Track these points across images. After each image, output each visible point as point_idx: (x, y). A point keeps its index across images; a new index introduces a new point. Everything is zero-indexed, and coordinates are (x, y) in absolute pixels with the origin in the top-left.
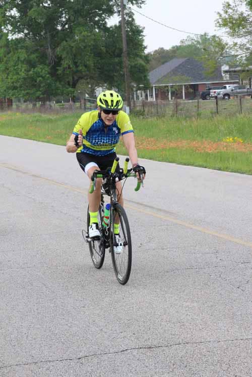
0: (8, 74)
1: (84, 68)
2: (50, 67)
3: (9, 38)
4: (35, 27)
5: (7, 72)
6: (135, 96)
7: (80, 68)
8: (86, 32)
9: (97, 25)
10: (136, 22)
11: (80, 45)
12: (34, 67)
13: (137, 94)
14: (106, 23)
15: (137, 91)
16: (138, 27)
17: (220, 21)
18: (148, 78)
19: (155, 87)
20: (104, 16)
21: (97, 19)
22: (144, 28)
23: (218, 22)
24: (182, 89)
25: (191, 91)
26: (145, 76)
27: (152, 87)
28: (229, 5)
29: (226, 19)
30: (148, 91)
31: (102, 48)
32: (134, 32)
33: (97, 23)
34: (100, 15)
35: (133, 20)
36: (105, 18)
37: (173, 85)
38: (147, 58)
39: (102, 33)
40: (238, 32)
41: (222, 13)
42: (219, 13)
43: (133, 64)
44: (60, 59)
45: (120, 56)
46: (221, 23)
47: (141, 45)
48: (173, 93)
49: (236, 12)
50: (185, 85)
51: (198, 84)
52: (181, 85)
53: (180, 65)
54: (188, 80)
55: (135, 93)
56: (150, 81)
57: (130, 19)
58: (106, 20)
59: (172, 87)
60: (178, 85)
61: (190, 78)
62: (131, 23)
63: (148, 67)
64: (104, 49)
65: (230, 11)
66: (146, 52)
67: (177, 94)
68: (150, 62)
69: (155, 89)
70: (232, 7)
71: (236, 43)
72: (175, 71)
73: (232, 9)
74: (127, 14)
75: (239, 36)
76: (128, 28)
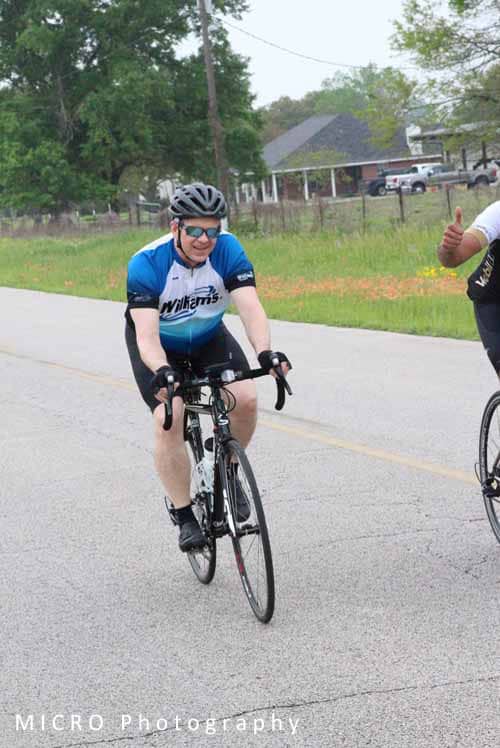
1: (133, 143)
2: (65, 145)
4: (32, 66)
6: (237, 194)
7: (126, 144)
8: (135, 72)
9: (157, 58)
10: (232, 48)
11: (125, 98)
12: (34, 145)
13: (240, 190)
14: (172, 52)
15: (240, 184)
16: (235, 58)
17: (400, 37)
18: (262, 157)
19: (276, 174)
20: (168, 38)
21: (154, 45)
22: (249, 59)
23: (396, 41)
24: (330, 176)
25: (349, 179)
26: (256, 155)
27: (270, 177)
28: (416, 6)
29: (412, 34)
30: (263, 184)
31: (168, 102)
32: (229, 68)
33: (155, 53)
34: (160, 38)
35: (227, 44)
36: (170, 43)
37: (311, 171)
38: (257, 119)
39: (166, 73)
40: (435, 58)
41: (403, 21)
42: (396, 23)
43: (231, 132)
44: (85, 127)
45: (203, 116)
46: (402, 42)
47: (245, 93)
48: (312, 186)
49: (430, 19)
50: (336, 169)
51: (359, 166)
52: (327, 170)
53: (323, 130)
54: (341, 159)
55: (237, 188)
56: (268, 163)
57: (221, 43)
58: (173, 46)
59: (310, 173)
60: (322, 170)
61: (345, 154)
62: (222, 51)
63: (260, 135)
64: (171, 104)
65: (418, 17)
66: (256, 105)
67: (321, 187)
68: (265, 126)
69: (277, 179)
70: (421, 8)
71: (434, 81)
72: (314, 142)
73: (422, 13)
74: (214, 33)
75: (439, 66)
76: (217, 60)
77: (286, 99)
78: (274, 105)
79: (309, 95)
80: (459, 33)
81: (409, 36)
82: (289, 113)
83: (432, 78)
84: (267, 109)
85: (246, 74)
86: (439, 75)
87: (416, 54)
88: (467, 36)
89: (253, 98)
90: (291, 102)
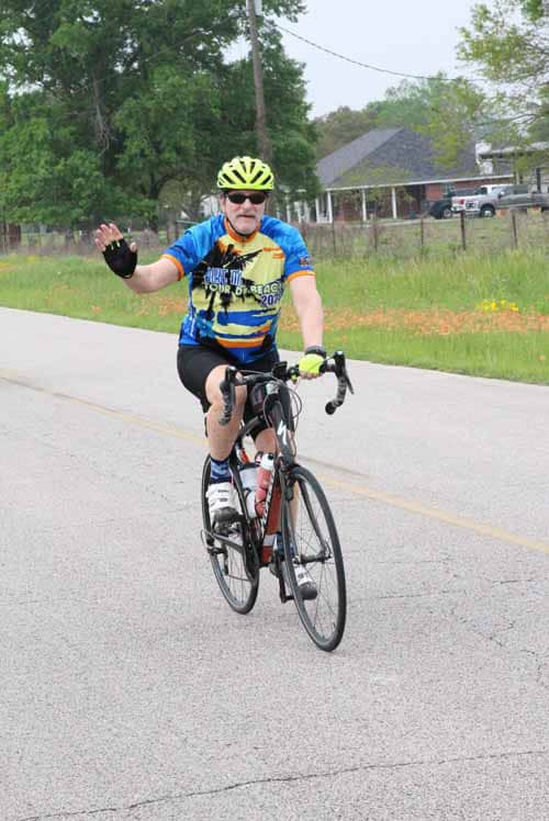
0: (10, 172)
1: (174, 155)
2: (99, 155)
3: (9, 92)
4: (65, 67)
5: (8, 166)
6: (288, 213)
7: (166, 155)
8: (177, 77)
9: (203, 62)
10: (286, 53)
11: (165, 106)
12: (66, 155)
13: (292, 209)
14: (220, 55)
15: (291, 201)
16: (290, 63)
17: (467, 46)
18: (316, 173)
19: (332, 192)
20: (216, 40)
21: (200, 47)
22: (304, 65)
23: (464, 50)
24: (391, 196)
25: (411, 199)
26: (309, 170)
27: (326, 194)
28: (486, 12)
29: (480, 42)
30: (317, 202)
31: (214, 111)
32: (282, 74)
33: (201, 56)
34: (208, 40)
35: (280, 47)
36: (218, 46)
37: (370, 189)
38: (312, 132)
39: (213, 78)
40: (505, 70)
41: (471, 29)
42: (463, 30)
43: (282, 144)
44: (123, 136)
45: (251, 126)
46: (469, 51)
47: (299, 103)
48: (370, 206)
49: (502, 26)
50: (396, 188)
51: (423, 186)
52: (387, 188)
53: (385, 144)
54: (402, 177)
55: (288, 207)
56: (321, 181)
57: (273, 47)
58: (221, 49)
59: (368, 191)
60: (382, 188)
61: (407, 172)
62: (275, 55)
63: (314, 149)
64: (217, 113)
65: (488, 24)
66: (311, 116)
67: (379, 208)
68: (319, 139)
69: (332, 198)
70: (491, 16)
71: (503, 95)
72: (374, 158)
73: (491, 20)
74: (265, 36)
75: (510, 79)
76: (269, 65)
77: (346, 109)
78: (332, 115)
79: (371, 106)
80: (532, 43)
81: (477, 45)
82: (348, 125)
83: (501, 91)
84: (325, 119)
85: (299, 82)
86: (508, 89)
87: (484, 66)
88: (540, 46)
89: (308, 108)
90: (351, 113)
